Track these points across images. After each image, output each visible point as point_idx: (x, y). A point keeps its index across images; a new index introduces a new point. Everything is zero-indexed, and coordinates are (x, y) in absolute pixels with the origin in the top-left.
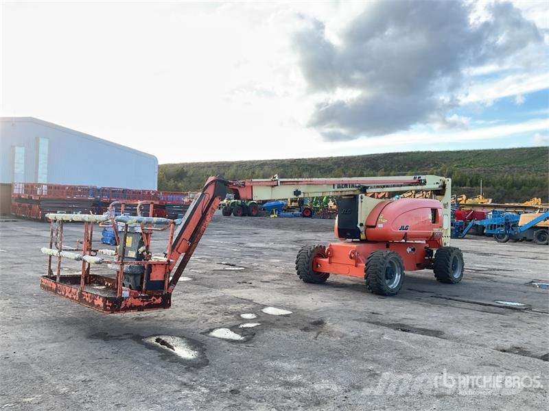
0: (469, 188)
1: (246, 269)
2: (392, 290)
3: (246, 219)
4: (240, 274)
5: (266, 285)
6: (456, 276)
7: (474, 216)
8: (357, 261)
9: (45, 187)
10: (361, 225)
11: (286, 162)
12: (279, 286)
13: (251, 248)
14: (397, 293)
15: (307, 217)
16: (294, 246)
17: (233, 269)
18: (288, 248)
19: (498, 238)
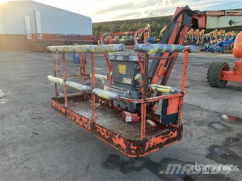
9: (41, 35)
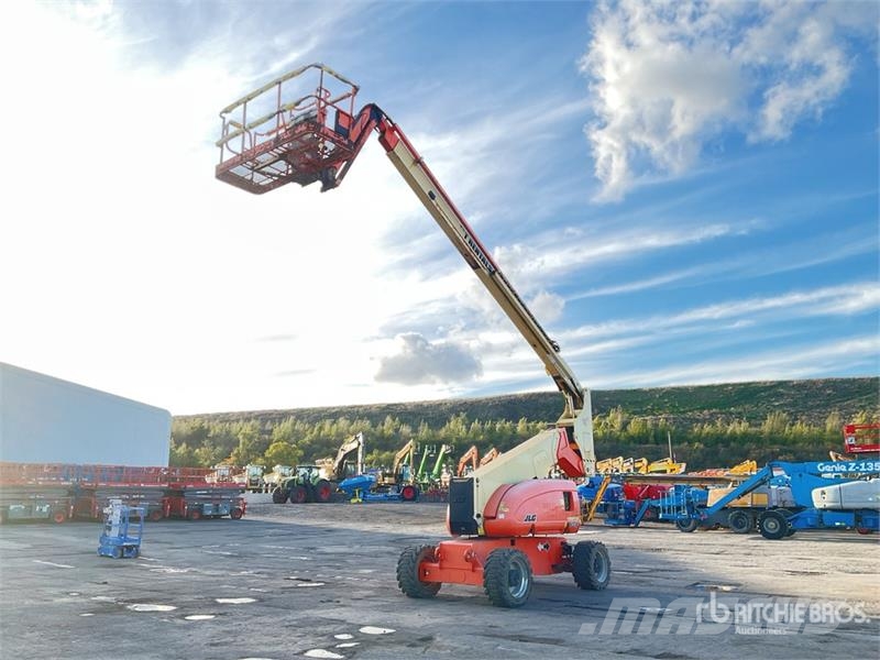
0: (654, 446)
1: (328, 585)
2: (517, 600)
3: (311, 507)
4: (320, 592)
5: (359, 603)
6: (601, 580)
7: (652, 493)
8: (475, 564)
10: (478, 516)
11: (373, 409)
12: (375, 603)
13: (327, 554)
14: (523, 604)
15: (409, 500)
16: (391, 549)
17: (309, 585)
18: (382, 553)
19: (684, 526)
